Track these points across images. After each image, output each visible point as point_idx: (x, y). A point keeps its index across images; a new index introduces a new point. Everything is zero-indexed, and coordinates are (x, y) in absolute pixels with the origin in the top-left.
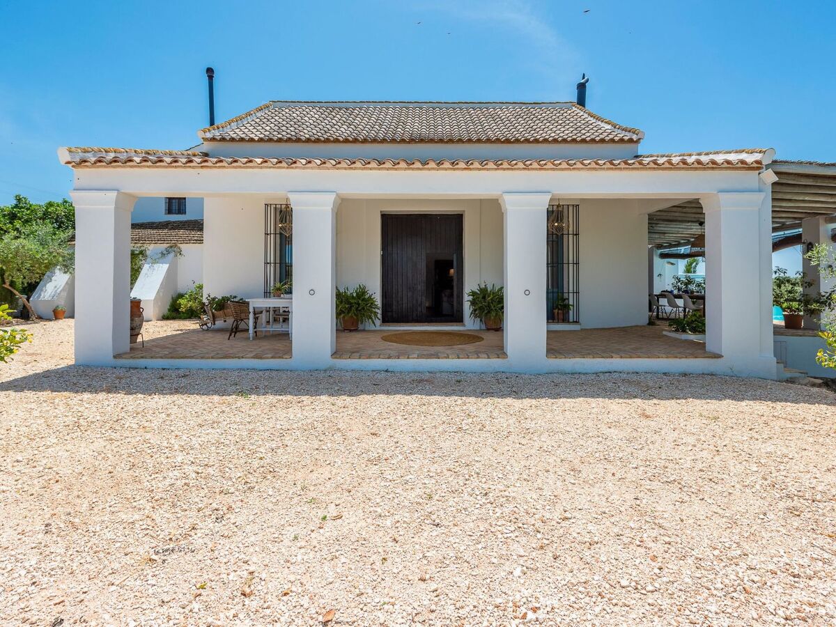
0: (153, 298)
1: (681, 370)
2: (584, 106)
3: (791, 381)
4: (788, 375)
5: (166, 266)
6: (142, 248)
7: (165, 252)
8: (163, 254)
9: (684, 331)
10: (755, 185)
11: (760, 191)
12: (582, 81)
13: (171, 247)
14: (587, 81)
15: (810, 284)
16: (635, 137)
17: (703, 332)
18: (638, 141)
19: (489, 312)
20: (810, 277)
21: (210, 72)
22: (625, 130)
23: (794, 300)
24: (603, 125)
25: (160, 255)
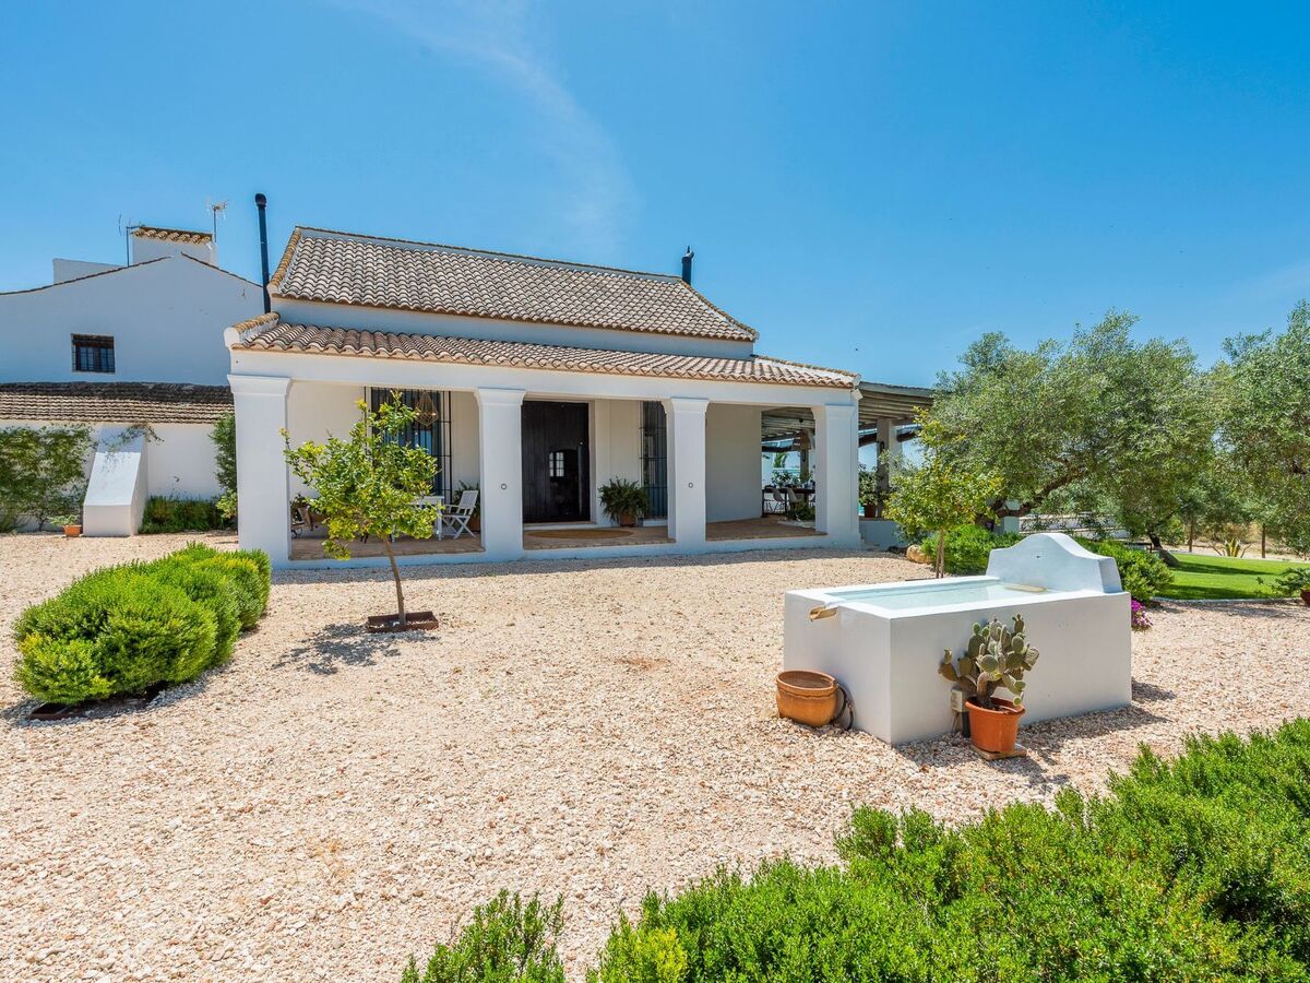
0: (129, 503)
1: (800, 546)
2: (689, 283)
3: (869, 550)
4: (868, 547)
5: (137, 456)
6: (82, 428)
7: (127, 434)
8: (125, 439)
9: (795, 519)
10: (848, 400)
11: (851, 405)
12: (687, 255)
13: (136, 427)
14: (693, 255)
15: (882, 478)
16: (750, 336)
17: (812, 518)
18: (753, 341)
19: (626, 508)
20: (881, 473)
21: (260, 199)
22: (741, 326)
23: (871, 492)
24: (716, 314)
25: (120, 439)
